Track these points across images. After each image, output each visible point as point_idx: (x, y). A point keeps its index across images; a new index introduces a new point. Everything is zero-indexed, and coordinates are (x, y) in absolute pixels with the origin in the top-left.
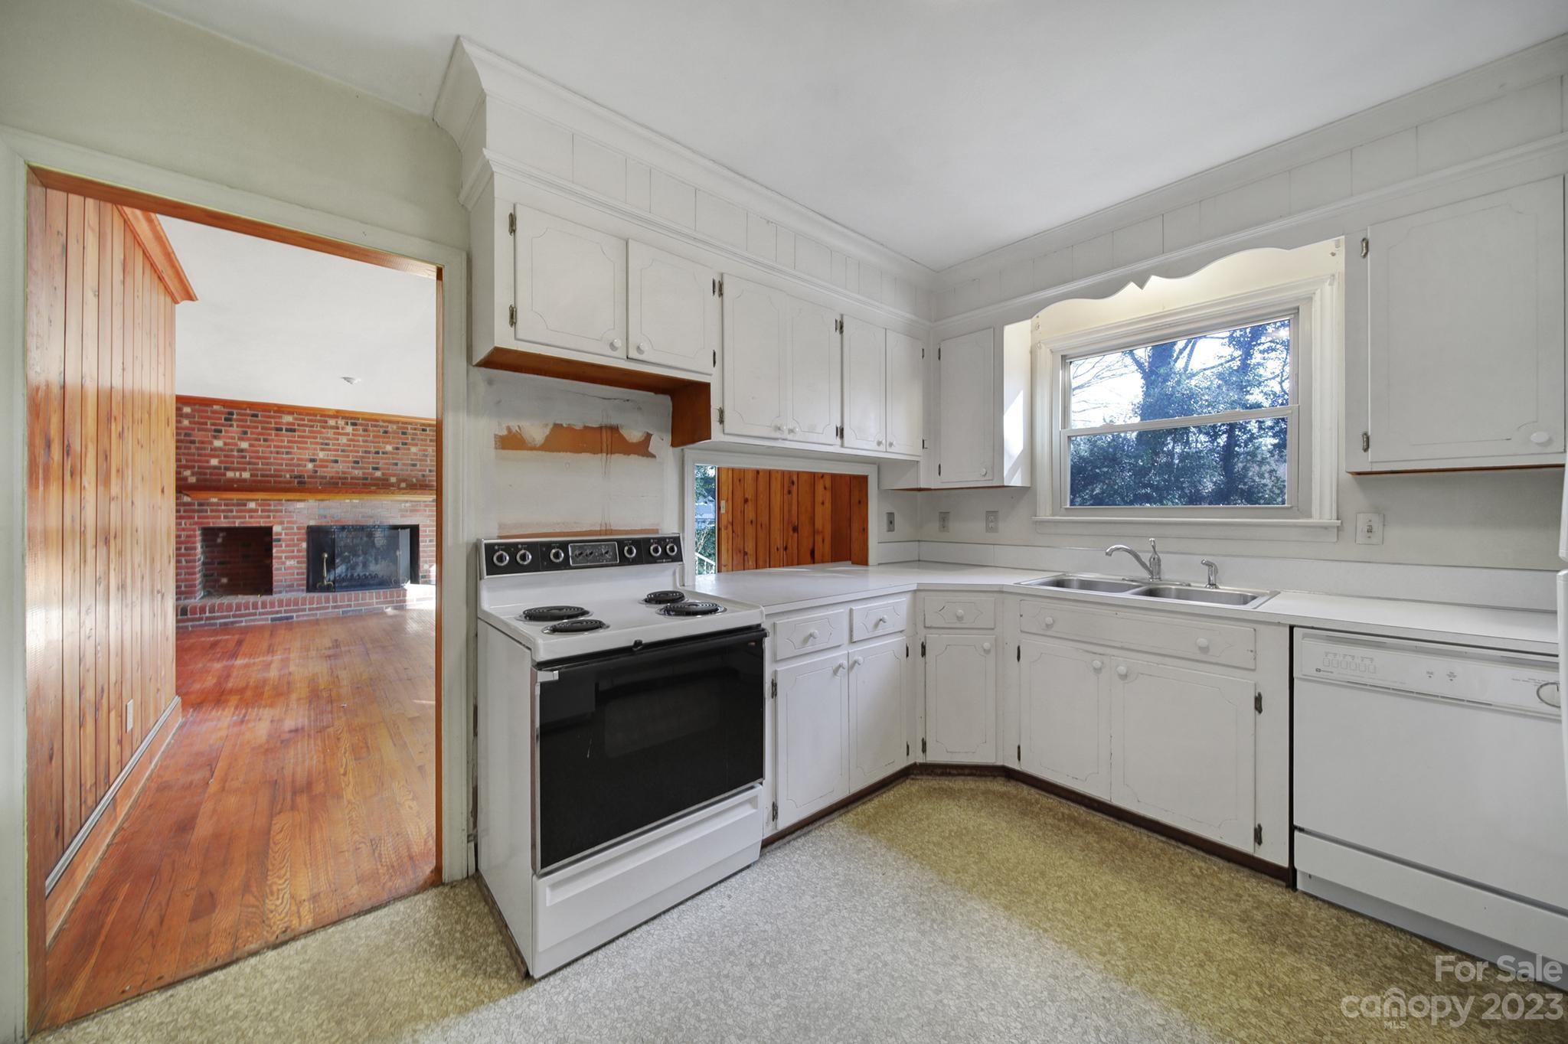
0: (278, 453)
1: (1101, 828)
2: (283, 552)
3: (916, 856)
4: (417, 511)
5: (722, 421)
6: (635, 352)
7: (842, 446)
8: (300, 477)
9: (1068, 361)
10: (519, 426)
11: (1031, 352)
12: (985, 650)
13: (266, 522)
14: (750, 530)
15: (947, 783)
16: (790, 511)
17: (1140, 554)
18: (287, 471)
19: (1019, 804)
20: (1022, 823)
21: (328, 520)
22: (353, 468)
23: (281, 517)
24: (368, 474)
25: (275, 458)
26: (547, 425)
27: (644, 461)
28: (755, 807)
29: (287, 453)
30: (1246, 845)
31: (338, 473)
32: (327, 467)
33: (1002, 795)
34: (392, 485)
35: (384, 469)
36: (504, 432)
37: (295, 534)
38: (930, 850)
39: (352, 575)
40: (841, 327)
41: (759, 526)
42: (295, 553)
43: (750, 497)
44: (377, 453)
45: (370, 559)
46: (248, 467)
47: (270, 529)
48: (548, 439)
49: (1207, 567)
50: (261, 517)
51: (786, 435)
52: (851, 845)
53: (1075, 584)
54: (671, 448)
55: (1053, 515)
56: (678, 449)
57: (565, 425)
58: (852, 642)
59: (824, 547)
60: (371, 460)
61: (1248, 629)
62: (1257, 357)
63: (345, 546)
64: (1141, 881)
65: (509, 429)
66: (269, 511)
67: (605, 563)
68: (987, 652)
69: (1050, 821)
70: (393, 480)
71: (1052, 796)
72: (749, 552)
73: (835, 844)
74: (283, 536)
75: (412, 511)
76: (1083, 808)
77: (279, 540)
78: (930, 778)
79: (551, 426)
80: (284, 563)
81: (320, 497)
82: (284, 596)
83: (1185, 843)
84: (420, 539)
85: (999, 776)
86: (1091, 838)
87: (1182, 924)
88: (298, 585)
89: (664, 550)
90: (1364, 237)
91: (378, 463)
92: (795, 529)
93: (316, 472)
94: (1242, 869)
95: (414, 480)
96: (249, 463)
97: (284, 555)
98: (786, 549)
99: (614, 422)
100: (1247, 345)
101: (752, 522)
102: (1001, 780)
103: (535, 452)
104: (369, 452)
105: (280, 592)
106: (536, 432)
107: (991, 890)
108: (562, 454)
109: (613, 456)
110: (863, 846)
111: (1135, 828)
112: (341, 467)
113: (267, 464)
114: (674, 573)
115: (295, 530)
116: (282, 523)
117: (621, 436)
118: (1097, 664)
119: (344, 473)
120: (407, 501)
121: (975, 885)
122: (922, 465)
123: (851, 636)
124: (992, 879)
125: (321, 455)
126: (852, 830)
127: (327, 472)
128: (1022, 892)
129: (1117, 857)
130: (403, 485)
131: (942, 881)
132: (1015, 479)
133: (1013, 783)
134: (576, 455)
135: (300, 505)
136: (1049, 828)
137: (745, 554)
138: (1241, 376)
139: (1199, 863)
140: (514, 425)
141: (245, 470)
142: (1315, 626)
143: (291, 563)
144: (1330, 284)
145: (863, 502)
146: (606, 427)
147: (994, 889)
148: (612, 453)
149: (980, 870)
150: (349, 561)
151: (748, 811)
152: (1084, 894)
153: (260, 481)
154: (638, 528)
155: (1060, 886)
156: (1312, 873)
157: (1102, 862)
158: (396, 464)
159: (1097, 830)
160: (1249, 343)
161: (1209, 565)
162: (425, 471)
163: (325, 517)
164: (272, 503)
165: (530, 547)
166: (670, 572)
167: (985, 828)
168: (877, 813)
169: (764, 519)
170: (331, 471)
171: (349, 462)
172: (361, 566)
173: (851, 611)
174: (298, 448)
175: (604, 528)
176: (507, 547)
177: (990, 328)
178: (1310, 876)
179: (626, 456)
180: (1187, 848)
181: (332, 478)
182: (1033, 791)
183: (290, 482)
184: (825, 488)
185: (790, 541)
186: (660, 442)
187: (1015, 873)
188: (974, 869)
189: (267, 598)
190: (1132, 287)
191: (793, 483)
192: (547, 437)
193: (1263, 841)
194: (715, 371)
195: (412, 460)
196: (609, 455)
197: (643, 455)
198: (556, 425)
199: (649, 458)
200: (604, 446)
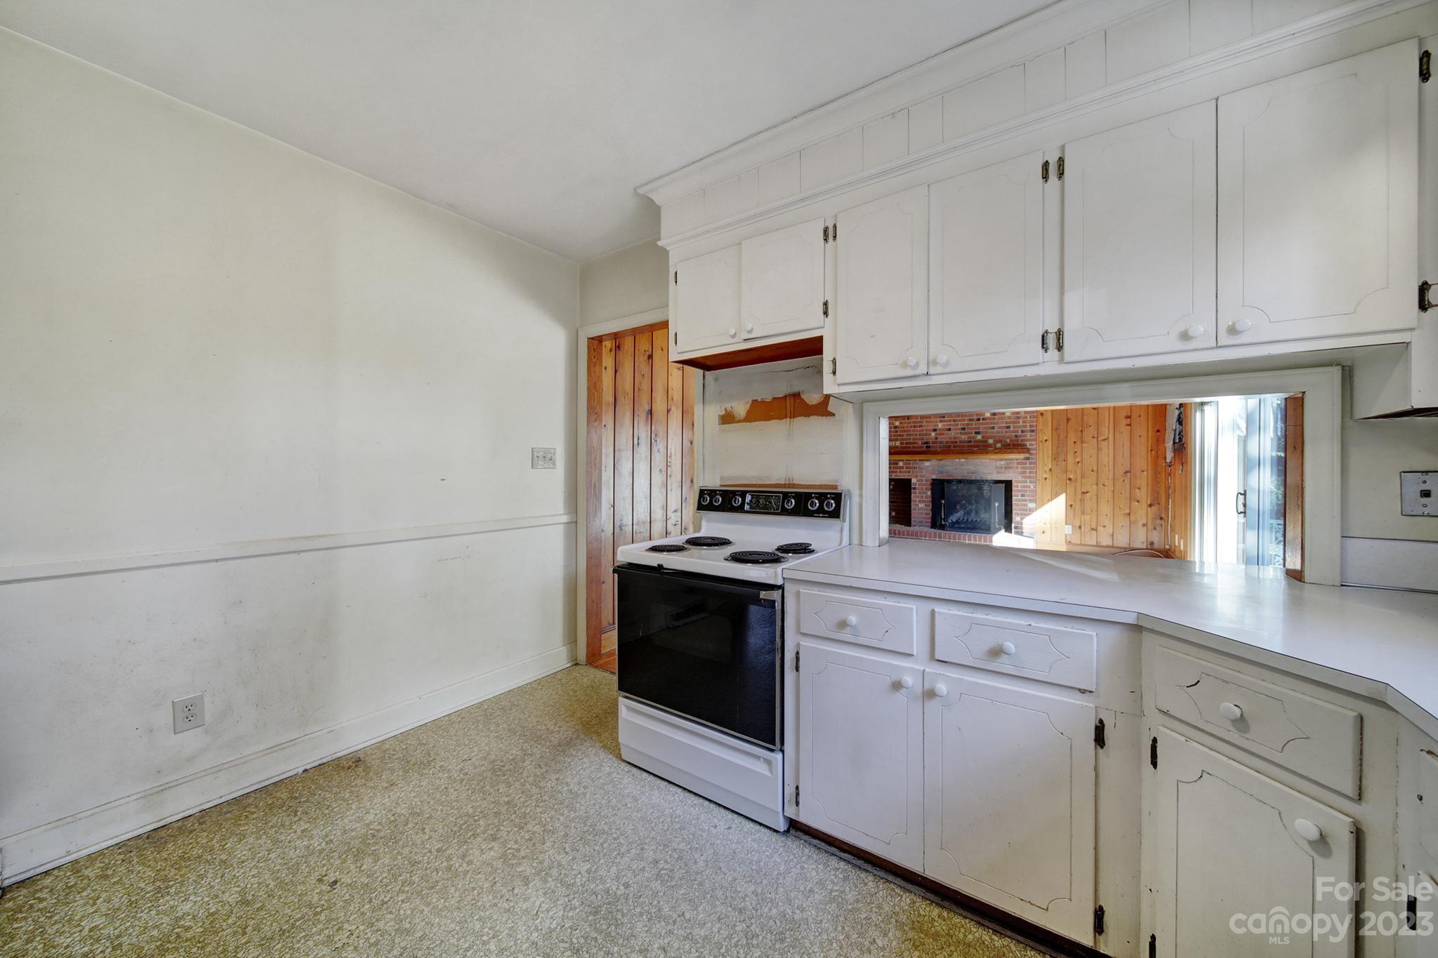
0: (915, 427)
2: (917, 497)
4: (1011, 468)
5: (834, 372)
6: (746, 334)
7: (1061, 361)
8: (927, 443)
10: (732, 406)
13: (907, 476)
18: (920, 439)
21: (945, 475)
22: (961, 433)
23: (916, 472)
24: (972, 437)
25: (913, 431)
26: (748, 401)
27: (825, 419)
29: (920, 426)
31: (950, 438)
32: (943, 434)
34: (990, 446)
35: (983, 432)
36: (724, 412)
37: (924, 485)
39: (967, 520)
42: (924, 499)
44: (979, 420)
45: (981, 507)
46: (899, 438)
47: (911, 479)
50: (906, 472)
51: (924, 369)
54: (850, 404)
57: (759, 400)
58: (933, 658)
60: (974, 426)
63: (962, 496)
65: (726, 409)
66: (910, 468)
67: (772, 511)
70: (991, 441)
74: (917, 486)
75: (1006, 468)
77: (915, 489)
79: (750, 402)
80: (917, 505)
81: (939, 457)
82: (917, 528)
84: (1013, 493)
88: (926, 522)
89: (822, 504)
91: (979, 428)
93: (937, 438)
95: (1008, 440)
96: (900, 435)
97: (918, 499)
99: (796, 389)
103: (741, 424)
104: (972, 420)
105: (915, 526)
106: (741, 409)
108: (757, 423)
109: (795, 419)
112: (952, 433)
113: (909, 435)
115: (924, 482)
116: (916, 477)
117: (803, 401)
119: (955, 438)
120: (1002, 460)
123: (933, 650)
125: (940, 425)
127: (942, 438)
130: (999, 445)
134: (767, 422)
135: (927, 464)
140: (728, 406)
141: (897, 440)
143: (921, 505)
146: (790, 395)
148: (794, 417)
150: (966, 508)
151: (761, 768)
153: (905, 447)
154: (818, 483)
158: (993, 428)
162: (1018, 432)
163: (942, 473)
164: (911, 462)
170: (944, 438)
171: (958, 429)
172: (974, 511)
173: (933, 613)
174: (927, 422)
175: (786, 481)
179: (807, 418)
181: (947, 442)
183: (921, 447)
189: (908, 528)
192: (748, 411)
194: (828, 322)
195: (1006, 423)
196: (792, 419)
197: (822, 415)
198: (754, 401)
199: (829, 417)
200: (788, 413)
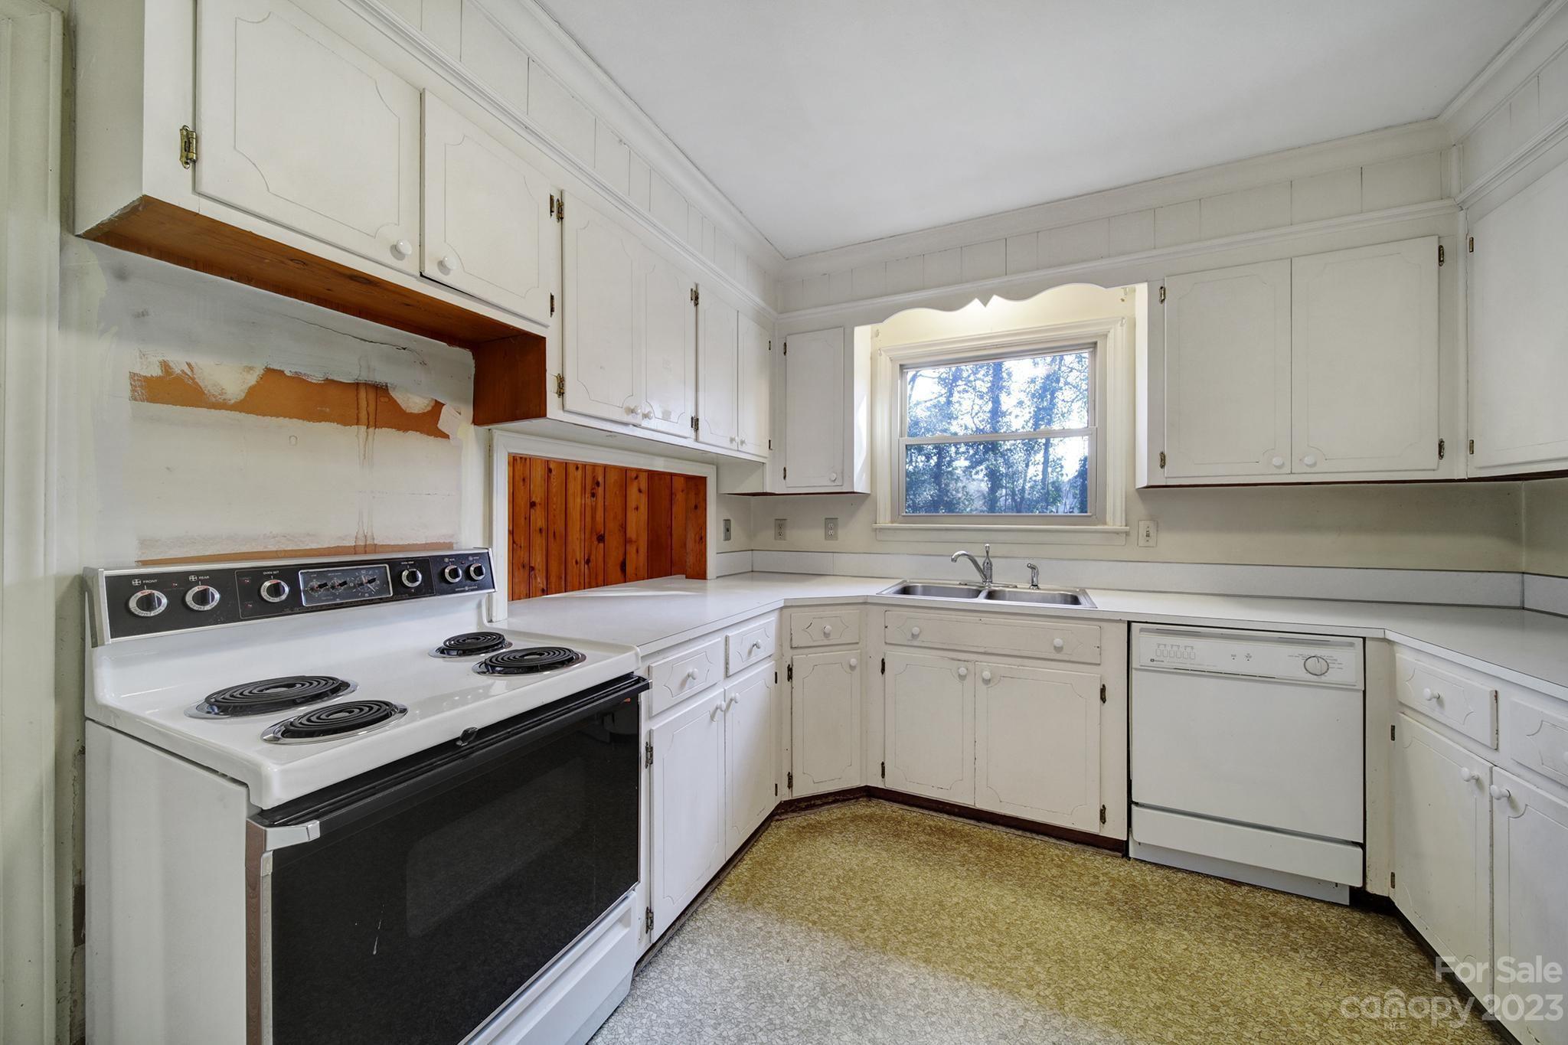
1: (968, 835)
3: (814, 923)
5: (561, 393)
6: (436, 268)
7: (697, 440)
9: (905, 370)
10: (189, 365)
11: (871, 358)
12: (850, 666)
14: (539, 541)
15: (812, 816)
16: (593, 518)
17: (977, 559)
19: (889, 825)
20: (900, 848)
26: (250, 369)
27: (431, 441)
28: (628, 925)
30: (1093, 827)
33: (870, 819)
36: (156, 371)
38: (825, 909)
40: (696, 298)
41: (551, 535)
43: (538, 501)
48: (252, 391)
49: (1030, 570)
51: (638, 420)
52: (738, 930)
53: (920, 590)
54: (473, 426)
55: (892, 523)
56: (483, 429)
57: (288, 373)
58: (727, 676)
59: (638, 557)
61: (1094, 627)
62: (956, 397)
64: (1022, 886)
65: (165, 366)
67: (367, 597)
68: (852, 668)
69: (923, 838)
71: (915, 809)
72: (537, 567)
73: (719, 936)
76: (946, 816)
78: (795, 814)
79: (259, 371)
83: (1038, 833)
85: (861, 797)
86: (964, 849)
87: (1072, 924)
89: (467, 572)
90: (1162, 285)
92: (601, 539)
94: (1086, 848)
98: (588, 562)
99: (379, 378)
100: (950, 384)
101: (541, 530)
102: (863, 801)
103: (224, 413)
106: (227, 378)
107: (903, 942)
108: (279, 420)
109: (378, 431)
110: (752, 928)
111: (994, 827)
114: (479, 606)
117: (394, 403)
118: (963, 671)
121: (886, 942)
122: (767, 466)
123: (727, 669)
124: (899, 928)
126: (733, 907)
128: (933, 936)
129: (993, 863)
131: (853, 948)
132: (860, 485)
133: (875, 801)
134: (306, 423)
136: (925, 846)
137: (532, 569)
138: (945, 409)
139: (1055, 850)
140: (179, 361)
142: (1148, 621)
144: (1122, 325)
145: (699, 507)
146: (366, 385)
147: (905, 940)
148: (376, 425)
149: (884, 919)
151: (620, 933)
152: (986, 918)
154: (422, 541)
155: (961, 915)
156: (1142, 841)
157: (984, 874)
159: (966, 838)
160: (951, 384)
161: (1033, 568)
165: (217, 578)
166: (473, 605)
167: (869, 864)
168: (753, 876)
169: (559, 526)
173: (727, 639)
175: (362, 543)
176: (162, 581)
177: (841, 327)
178: (1140, 843)
179: (401, 433)
180: (1040, 837)
182: (896, 806)
184: (640, 491)
185: (594, 552)
186: (457, 418)
187: (917, 913)
188: (878, 922)
190: (976, 302)
191: (598, 484)
192: (251, 388)
193: (1107, 819)
194: (553, 322)
196: (371, 430)
197: (429, 433)
198: (269, 371)
199: (439, 439)
200: (363, 415)
